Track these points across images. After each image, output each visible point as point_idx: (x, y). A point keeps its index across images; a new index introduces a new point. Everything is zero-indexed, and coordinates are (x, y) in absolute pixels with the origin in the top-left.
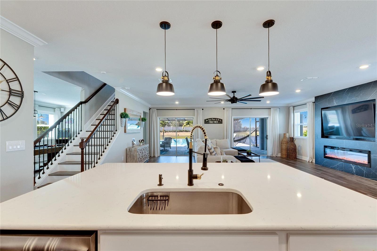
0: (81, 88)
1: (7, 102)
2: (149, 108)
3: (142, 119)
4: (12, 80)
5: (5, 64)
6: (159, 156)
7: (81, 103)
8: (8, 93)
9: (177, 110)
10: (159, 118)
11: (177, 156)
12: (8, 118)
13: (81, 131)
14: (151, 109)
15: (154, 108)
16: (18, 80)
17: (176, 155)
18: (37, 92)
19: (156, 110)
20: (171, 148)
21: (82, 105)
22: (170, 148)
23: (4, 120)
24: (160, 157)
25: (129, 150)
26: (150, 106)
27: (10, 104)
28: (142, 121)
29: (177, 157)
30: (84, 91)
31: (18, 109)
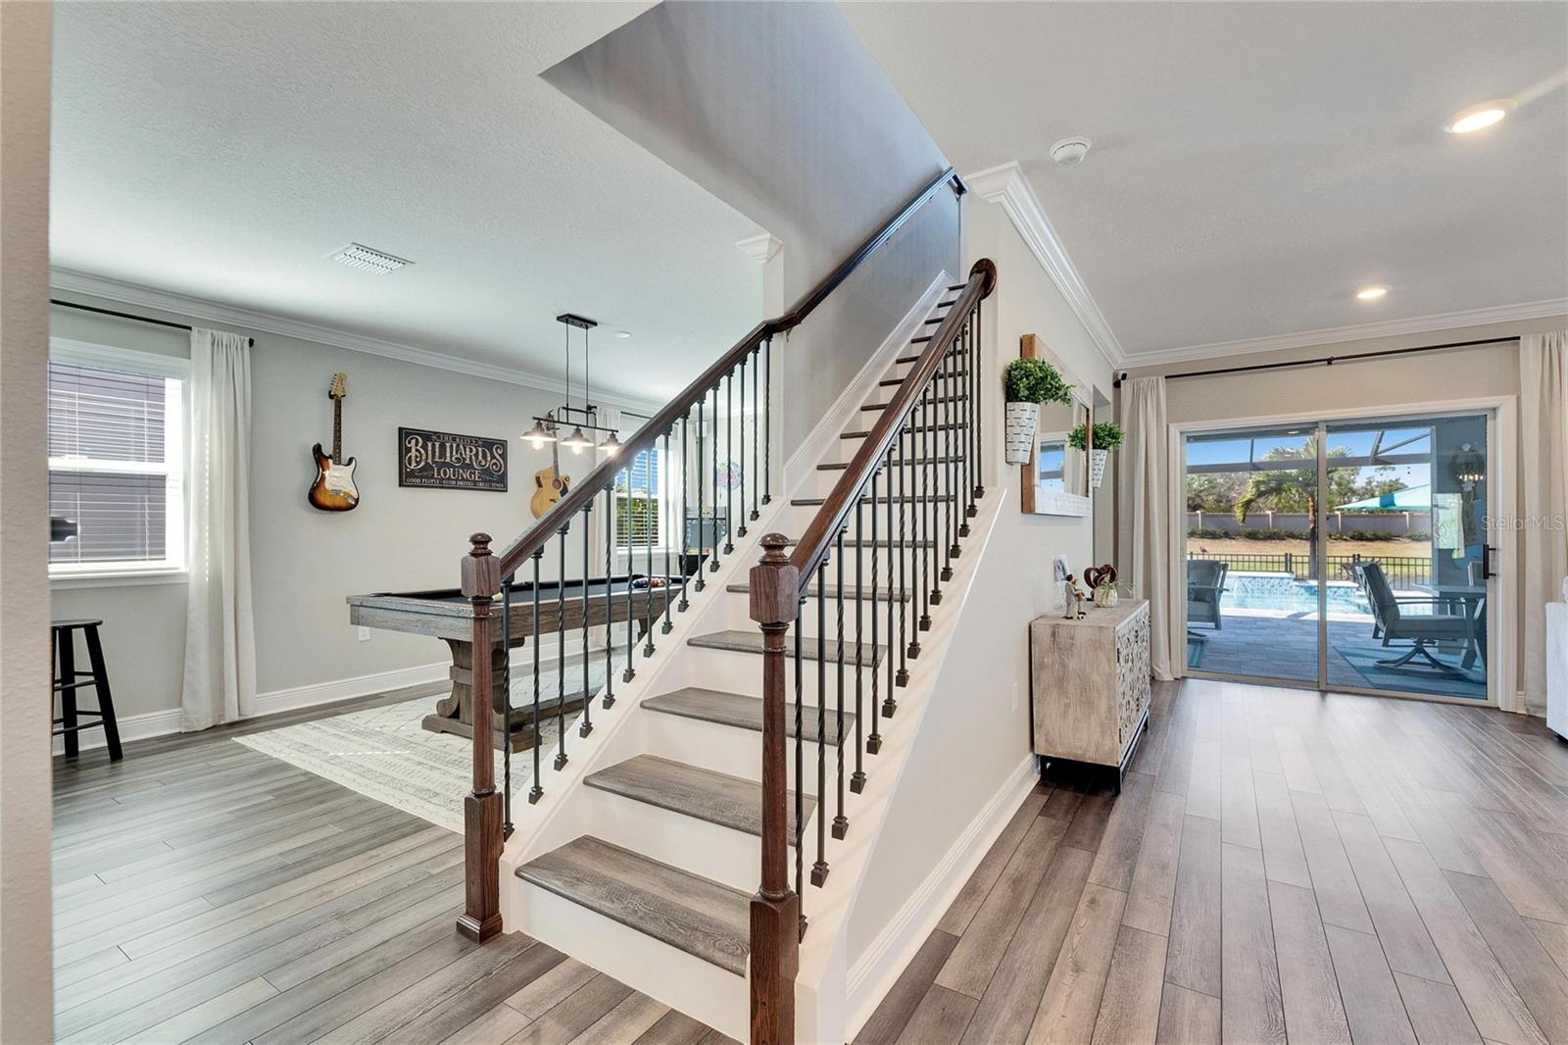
2: (1115, 375)
3: (1095, 434)
6: (1184, 678)
7: (769, 330)
9: (1330, 361)
10: (1181, 433)
11: (1324, 693)
13: (767, 499)
14: (1124, 376)
15: (1144, 372)
17: (1322, 688)
18: (595, 324)
19: (1162, 381)
20: (1218, 627)
21: (769, 341)
22: (1212, 625)
24: (1189, 680)
25: (1053, 634)
26: (1122, 363)
28: (1094, 447)
29: (1332, 699)
30: (781, 255)
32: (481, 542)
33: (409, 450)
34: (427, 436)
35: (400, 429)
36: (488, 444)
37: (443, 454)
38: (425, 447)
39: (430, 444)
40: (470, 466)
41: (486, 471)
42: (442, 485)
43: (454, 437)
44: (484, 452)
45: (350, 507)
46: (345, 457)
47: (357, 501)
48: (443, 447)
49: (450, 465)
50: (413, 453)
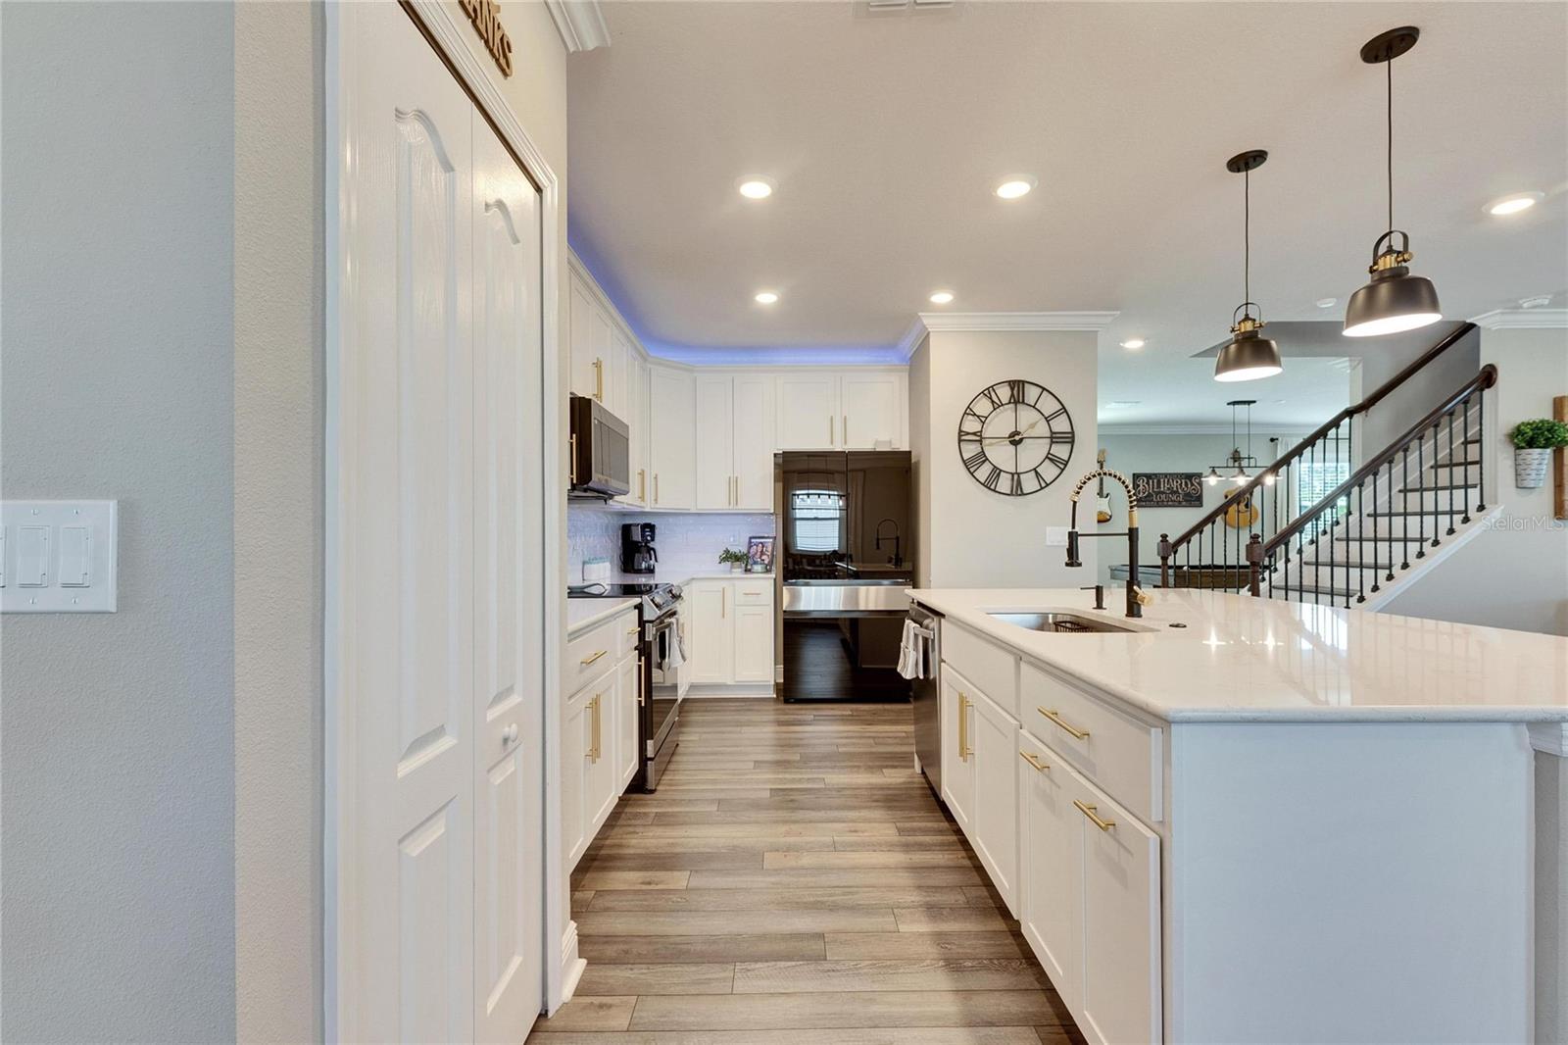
0: (1347, 359)
1: (1047, 457)
4: (1055, 415)
5: (1044, 389)
7: (1350, 413)
8: (1049, 440)
12: (1047, 485)
16: (1066, 411)
18: (1254, 402)
21: (1351, 418)
23: (1042, 488)
27: (1050, 459)
30: (1361, 365)
31: (1066, 465)
32: (1164, 537)
33: (1139, 486)
34: (1149, 476)
35: (1134, 475)
36: (1189, 477)
37: (1159, 486)
38: (1148, 483)
39: (1151, 481)
40: (1177, 492)
41: (1188, 495)
42: (1160, 504)
43: (1166, 475)
44: (1186, 483)
45: (1109, 520)
46: (1105, 493)
47: (1111, 517)
48: (1159, 482)
49: (1163, 493)
50: (1141, 487)
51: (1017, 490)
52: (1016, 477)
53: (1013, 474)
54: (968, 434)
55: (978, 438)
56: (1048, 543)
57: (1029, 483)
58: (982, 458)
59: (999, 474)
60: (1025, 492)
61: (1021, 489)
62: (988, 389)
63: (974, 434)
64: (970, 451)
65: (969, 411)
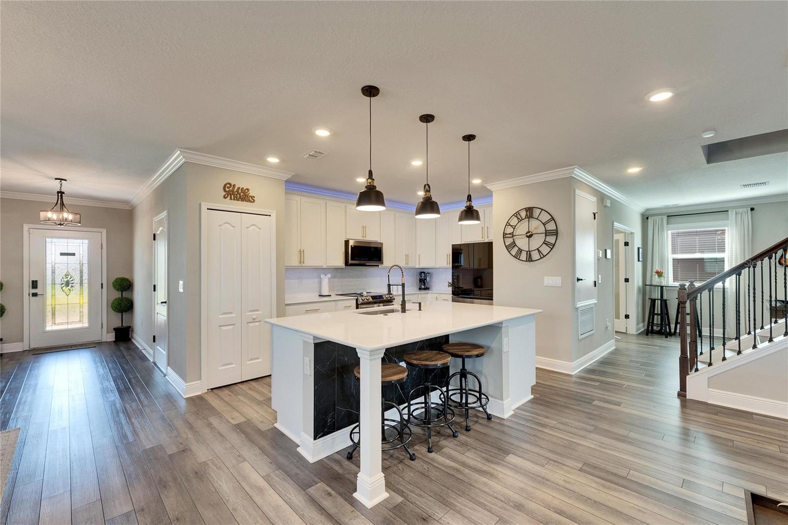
1: (544, 243)
4: (548, 221)
5: (542, 210)
8: (544, 234)
12: (544, 256)
16: (553, 219)
23: (542, 258)
27: (545, 244)
31: (553, 246)
51: (529, 259)
52: (528, 252)
53: (527, 252)
54: (507, 234)
55: (511, 236)
56: (545, 285)
57: (535, 256)
58: (514, 244)
59: (521, 252)
60: (533, 260)
61: (531, 259)
62: (516, 213)
63: (510, 234)
64: (509, 241)
65: (508, 224)
